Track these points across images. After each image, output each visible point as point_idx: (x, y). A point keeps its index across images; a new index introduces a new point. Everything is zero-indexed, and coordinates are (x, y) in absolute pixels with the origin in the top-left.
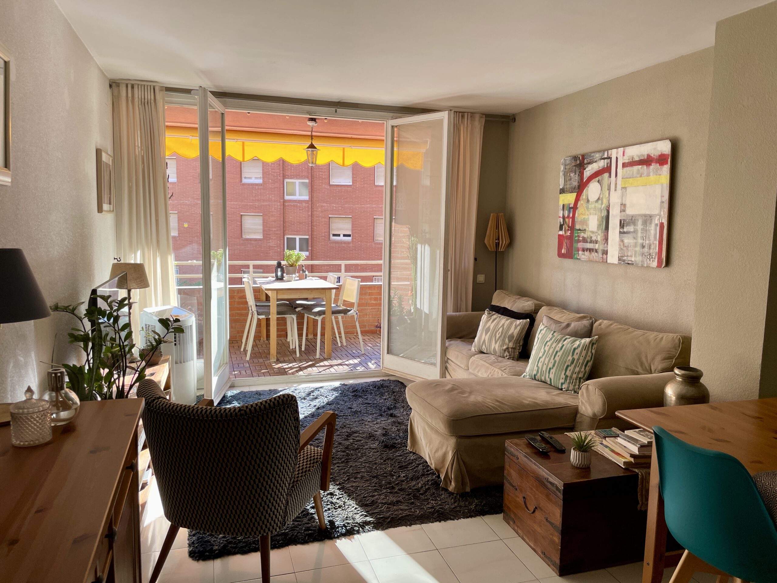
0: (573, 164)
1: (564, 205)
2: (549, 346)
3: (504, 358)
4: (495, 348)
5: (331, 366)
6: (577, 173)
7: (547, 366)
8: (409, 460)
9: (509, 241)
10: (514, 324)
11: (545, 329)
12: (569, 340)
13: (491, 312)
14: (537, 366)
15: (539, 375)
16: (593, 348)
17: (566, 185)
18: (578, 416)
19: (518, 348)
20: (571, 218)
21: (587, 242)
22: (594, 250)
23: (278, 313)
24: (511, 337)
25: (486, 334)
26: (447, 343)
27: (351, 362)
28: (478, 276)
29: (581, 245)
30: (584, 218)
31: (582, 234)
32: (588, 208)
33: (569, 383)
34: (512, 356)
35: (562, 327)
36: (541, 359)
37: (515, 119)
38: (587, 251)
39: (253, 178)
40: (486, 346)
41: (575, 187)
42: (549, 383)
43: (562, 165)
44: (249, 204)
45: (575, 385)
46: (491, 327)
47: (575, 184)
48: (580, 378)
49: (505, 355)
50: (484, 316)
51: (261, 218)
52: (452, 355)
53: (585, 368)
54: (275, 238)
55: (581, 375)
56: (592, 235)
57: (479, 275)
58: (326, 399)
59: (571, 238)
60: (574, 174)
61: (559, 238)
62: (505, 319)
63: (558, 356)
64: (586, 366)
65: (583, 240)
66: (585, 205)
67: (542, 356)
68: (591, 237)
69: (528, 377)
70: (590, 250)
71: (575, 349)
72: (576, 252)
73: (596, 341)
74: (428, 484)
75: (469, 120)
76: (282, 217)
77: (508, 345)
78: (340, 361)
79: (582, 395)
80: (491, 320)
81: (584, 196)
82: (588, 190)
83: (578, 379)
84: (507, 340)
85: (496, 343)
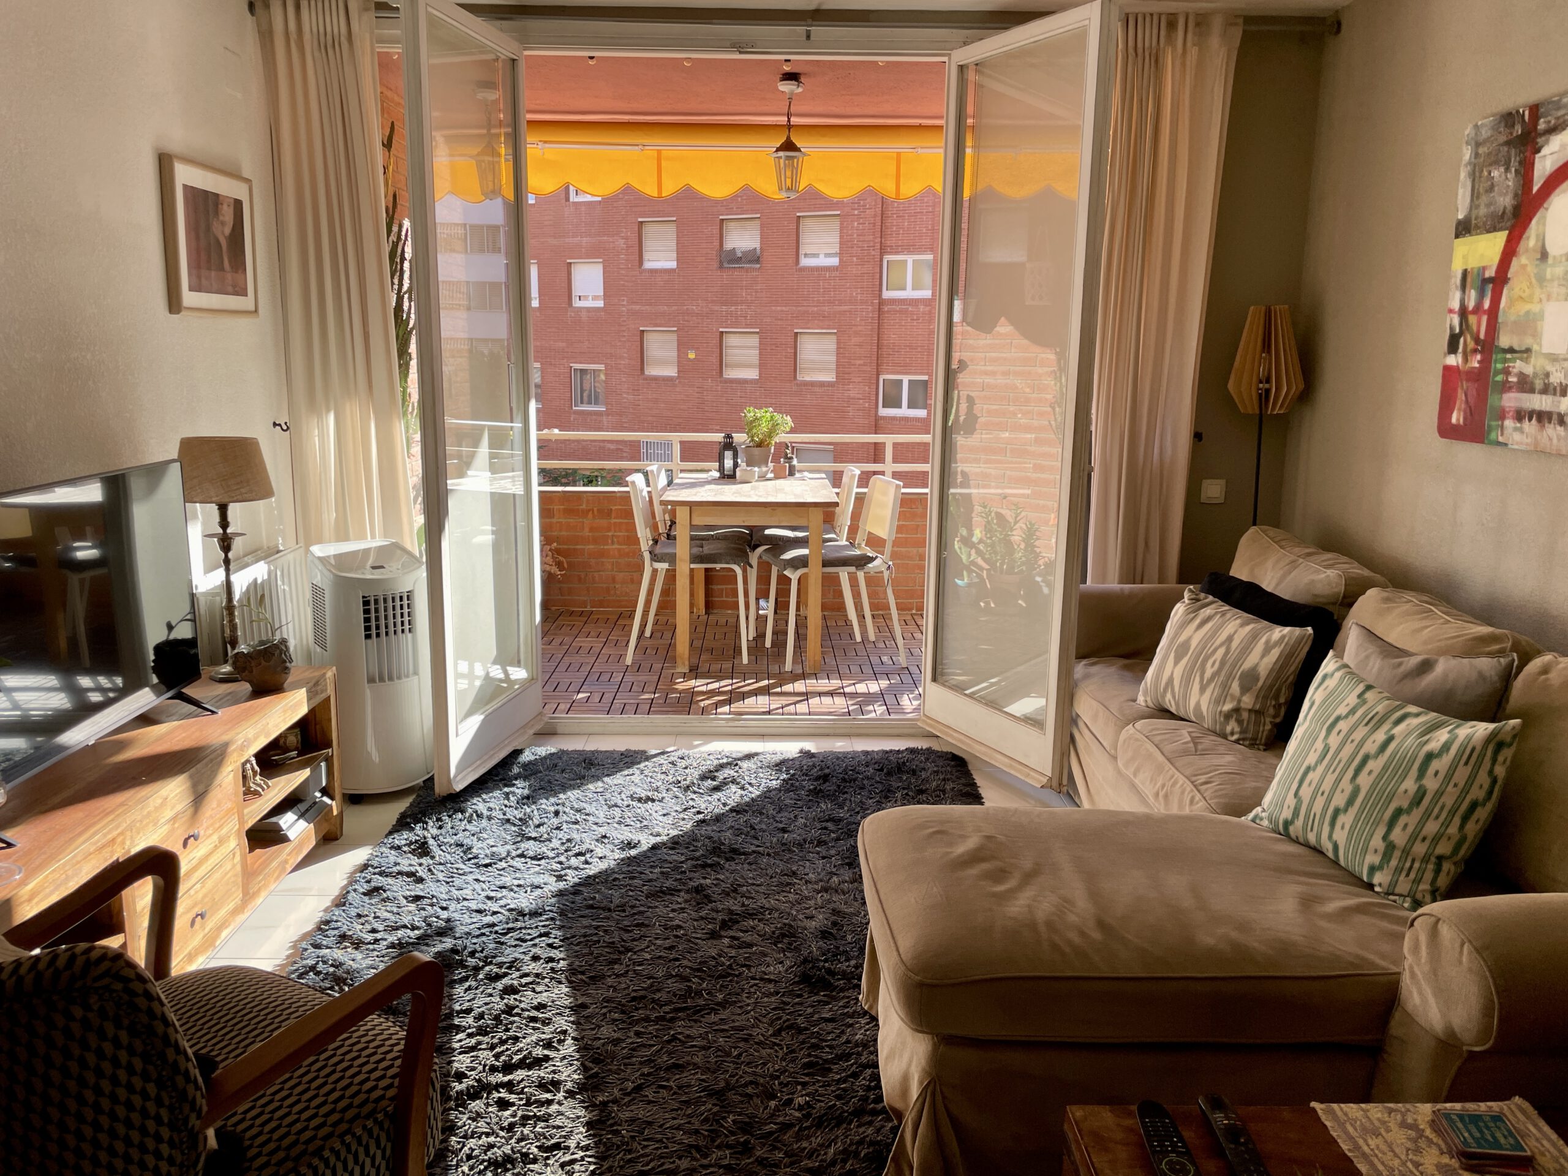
0: (1503, 138)
1: (1465, 273)
2: (1342, 735)
3: (1224, 736)
4: (1198, 705)
5: (806, 696)
6: (1514, 164)
7: (1329, 801)
8: (848, 1042)
9: (1302, 386)
10: (1263, 640)
11: (1338, 675)
12: (1414, 722)
13: (1202, 595)
14: (1296, 794)
15: (1299, 823)
16: (1500, 759)
17: (1477, 207)
18: (1397, 1015)
19: (1271, 711)
20: (1485, 312)
21: (1532, 391)
22: (1555, 417)
23: (696, 559)
24: (1249, 679)
25: (1176, 663)
26: (1080, 669)
27: (861, 688)
28: (1206, 483)
29: (1511, 400)
30: (1528, 313)
31: (1518, 366)
32: (1541, 279)
33: (1398, 870)
34: (1250, 735)
35: (1402, 669)
36: (1311, 776)
37: (1339, 24)
38: (1530, 420)
39: (822, 256)
40: (1174, 697)
41: (1504, 212)
42: (1330, 854)
43: (1467, 143)
44: (810, 309)
45: (1417, 881)
46: (1194, 643)
47: (1505, 201)
48: (1440, 859)
49: (1229, 729)
50: (1178, 605)
51: (834, 338)
52: (1085, 707)
53: (1462, 827)
54: (860, 379)
55: (1443, 849)
56: (1549, 368)
57: (1209, 481)
58: (740, 792)
59: (1481, 378)
60: (1502, 169)
61: (1444, 376)
62: (1238, 621)
63: (1370, 772)
64: (1465, 819)
65: (1519, 382)
66: (1531, 269)
67: (1316, 765)
68: (1547, 375)
69: (1265, 823)
70: (1542, 417)
71: (1430, 757)
72: (1494, 423)
73: (1515, 737)
74: (856, 1154)
75: (1190, 36)
76: (876, 336)
77: (1239, 701)
78: (836, 683)
79: (1416, 948)
80: (1197, 621)
81: (1531, 239)
82: (1544, 218)
83: (1433, 859)
84: (1235, 687)
85: (1203, 690)
